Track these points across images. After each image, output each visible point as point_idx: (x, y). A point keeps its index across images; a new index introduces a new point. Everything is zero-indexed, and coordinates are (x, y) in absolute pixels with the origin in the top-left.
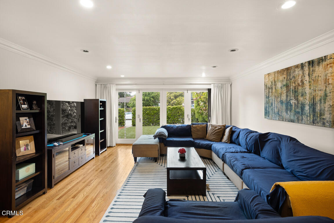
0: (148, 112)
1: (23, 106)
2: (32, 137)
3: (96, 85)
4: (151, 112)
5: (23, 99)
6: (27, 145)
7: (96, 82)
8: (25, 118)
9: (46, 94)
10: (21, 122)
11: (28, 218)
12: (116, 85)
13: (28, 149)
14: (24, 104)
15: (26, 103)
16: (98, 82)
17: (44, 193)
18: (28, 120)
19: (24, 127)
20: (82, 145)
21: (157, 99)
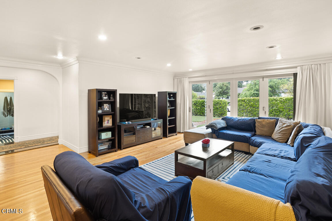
0: (252, 103)
1: (104, 98)
2: (111, 116)
3: (174, 79)
4: (256, 103)
5: (105, 94)
6: (108, 121)
7: (174, 77)
8: (107, 104)
9: (116, 90)
10: (104, 107)
11: (101, 159)
12: (189, 78)
13: (109, 123)
14: (105, 96)
15: (106, 96)
16: (175, 77)
17: (116, 151)
18: (108, 106)
19: (105, 110)
20: (149, 127)
21: (277, 88)
